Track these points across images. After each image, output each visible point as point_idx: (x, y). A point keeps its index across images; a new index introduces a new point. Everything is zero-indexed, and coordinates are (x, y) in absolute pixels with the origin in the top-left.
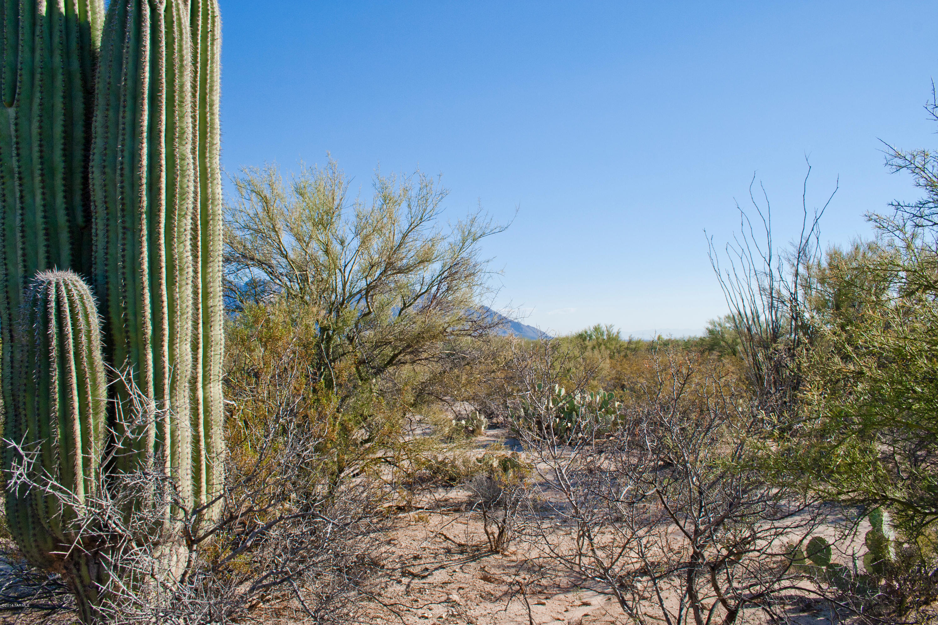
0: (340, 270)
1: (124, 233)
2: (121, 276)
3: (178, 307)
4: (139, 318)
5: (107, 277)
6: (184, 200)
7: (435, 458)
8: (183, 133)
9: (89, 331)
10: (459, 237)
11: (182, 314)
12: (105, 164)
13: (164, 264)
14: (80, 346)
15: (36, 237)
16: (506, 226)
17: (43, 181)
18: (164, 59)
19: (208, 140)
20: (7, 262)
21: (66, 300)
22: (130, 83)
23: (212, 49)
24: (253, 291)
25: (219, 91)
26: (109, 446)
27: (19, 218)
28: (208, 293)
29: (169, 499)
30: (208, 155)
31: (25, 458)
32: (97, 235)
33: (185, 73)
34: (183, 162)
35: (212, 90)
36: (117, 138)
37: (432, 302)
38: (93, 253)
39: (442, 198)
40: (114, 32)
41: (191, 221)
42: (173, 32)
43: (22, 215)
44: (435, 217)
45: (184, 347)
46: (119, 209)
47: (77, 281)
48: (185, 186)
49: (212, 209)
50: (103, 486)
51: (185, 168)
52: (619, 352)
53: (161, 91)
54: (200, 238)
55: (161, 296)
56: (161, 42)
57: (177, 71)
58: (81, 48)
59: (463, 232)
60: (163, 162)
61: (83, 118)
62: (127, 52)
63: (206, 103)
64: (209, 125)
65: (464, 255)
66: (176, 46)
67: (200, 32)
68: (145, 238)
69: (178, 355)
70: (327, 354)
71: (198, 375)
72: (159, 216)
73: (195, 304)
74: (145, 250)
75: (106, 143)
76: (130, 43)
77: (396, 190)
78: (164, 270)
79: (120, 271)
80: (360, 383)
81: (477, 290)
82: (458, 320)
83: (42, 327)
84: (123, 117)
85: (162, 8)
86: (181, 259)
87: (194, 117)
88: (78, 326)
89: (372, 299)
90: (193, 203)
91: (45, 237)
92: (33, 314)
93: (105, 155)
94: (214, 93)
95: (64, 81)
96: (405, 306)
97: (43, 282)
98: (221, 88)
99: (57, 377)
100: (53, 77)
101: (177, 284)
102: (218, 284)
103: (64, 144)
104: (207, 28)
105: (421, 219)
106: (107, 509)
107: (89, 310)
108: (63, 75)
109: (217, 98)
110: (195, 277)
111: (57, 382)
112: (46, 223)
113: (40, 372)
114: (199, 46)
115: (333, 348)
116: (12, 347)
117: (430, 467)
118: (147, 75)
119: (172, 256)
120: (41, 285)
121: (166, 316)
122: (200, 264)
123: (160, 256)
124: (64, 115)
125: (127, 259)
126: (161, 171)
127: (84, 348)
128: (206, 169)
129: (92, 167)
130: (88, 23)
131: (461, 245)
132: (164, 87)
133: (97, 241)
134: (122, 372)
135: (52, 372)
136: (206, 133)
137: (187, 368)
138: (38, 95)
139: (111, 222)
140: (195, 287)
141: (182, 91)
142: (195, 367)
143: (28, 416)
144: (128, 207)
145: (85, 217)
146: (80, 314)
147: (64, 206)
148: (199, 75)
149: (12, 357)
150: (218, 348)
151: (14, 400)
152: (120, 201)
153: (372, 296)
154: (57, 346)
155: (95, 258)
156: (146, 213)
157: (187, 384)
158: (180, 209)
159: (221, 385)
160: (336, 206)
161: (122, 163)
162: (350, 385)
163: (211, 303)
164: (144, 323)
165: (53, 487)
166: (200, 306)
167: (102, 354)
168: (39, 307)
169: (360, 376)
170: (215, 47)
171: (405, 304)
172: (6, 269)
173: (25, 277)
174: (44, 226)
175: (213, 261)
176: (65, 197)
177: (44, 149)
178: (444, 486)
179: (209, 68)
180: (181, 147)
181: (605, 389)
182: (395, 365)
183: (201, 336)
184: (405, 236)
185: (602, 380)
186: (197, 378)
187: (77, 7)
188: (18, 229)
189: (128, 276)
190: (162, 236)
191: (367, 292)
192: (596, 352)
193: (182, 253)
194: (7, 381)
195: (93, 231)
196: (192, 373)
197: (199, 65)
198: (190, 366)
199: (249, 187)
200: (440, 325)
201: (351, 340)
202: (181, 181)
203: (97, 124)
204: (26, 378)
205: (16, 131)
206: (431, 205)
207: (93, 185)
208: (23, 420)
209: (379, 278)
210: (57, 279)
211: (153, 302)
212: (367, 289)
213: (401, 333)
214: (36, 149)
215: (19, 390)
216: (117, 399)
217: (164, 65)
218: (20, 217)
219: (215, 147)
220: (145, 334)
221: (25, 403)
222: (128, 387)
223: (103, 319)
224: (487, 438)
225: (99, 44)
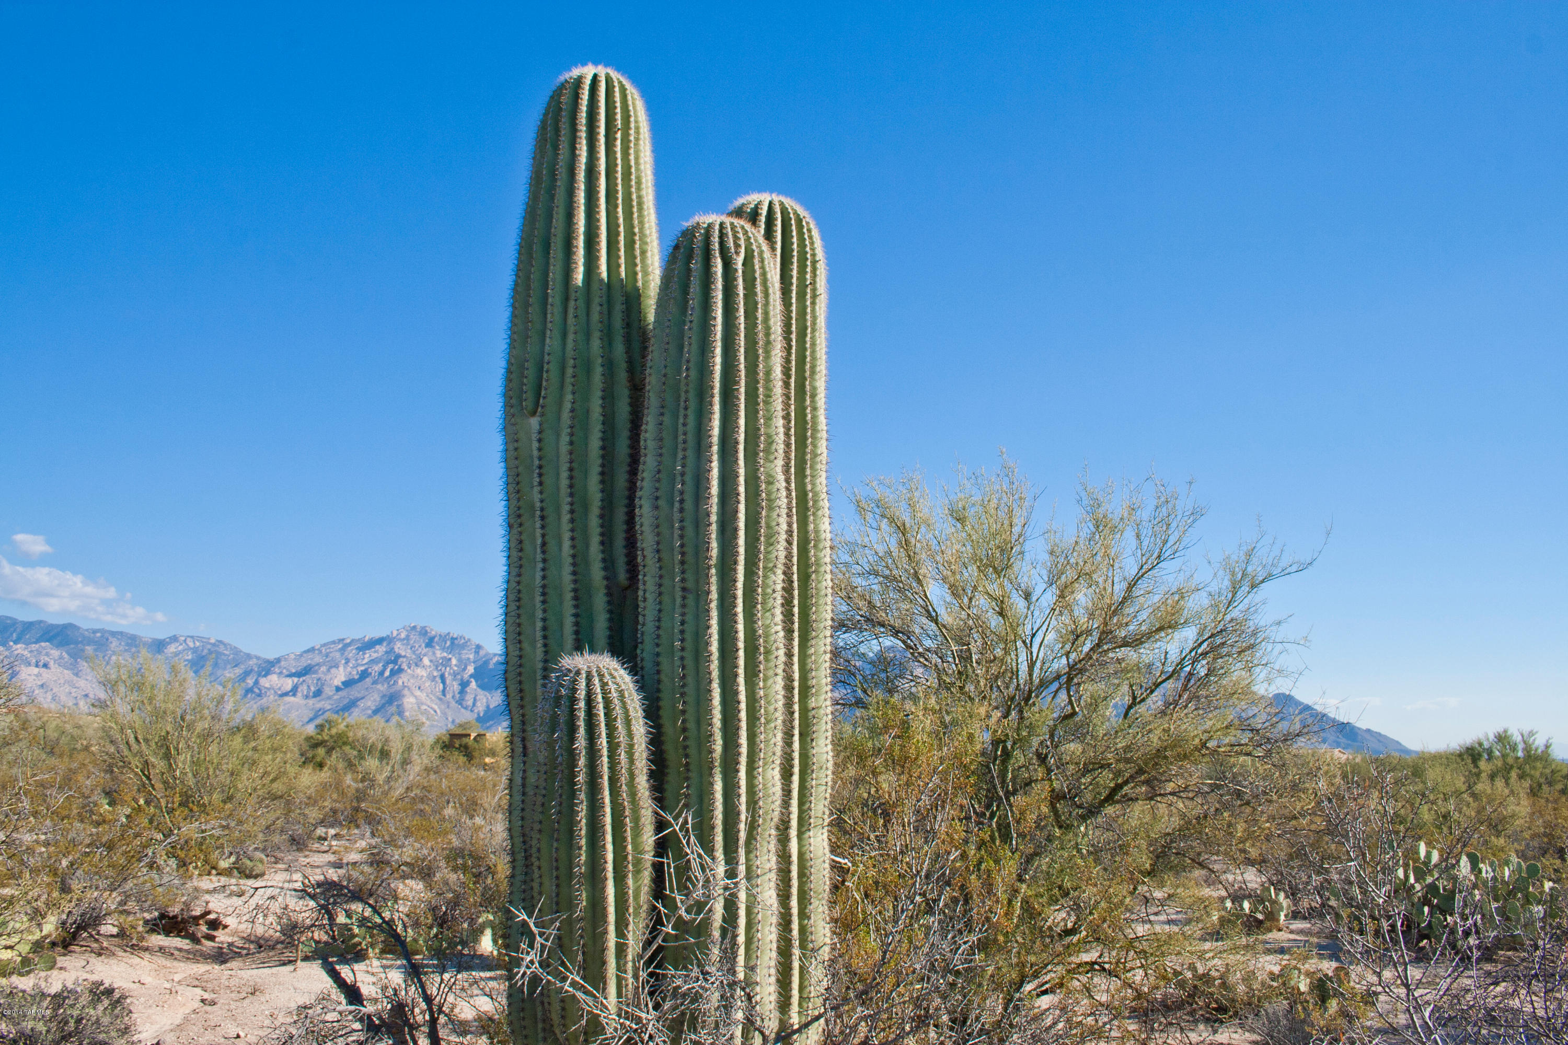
0: (1024, 642)
1: (684, 598)
2: (678, 663)
3: (762, 711)
4: (704, 727)
5: (658, 664)
6: (772, 545)
7: (1193, 968)
8: (770, 442)
9: (631, 746)
10: (1227, 583)
11: (768, 722)
12: (658, 494)
13: (741, 645)
14: (618, 768)
15: (561, 603)
16: (1308, 561)
17: (572, 521)
18: (742, 335)
19: (809, 450)
20: (522, 638)
21: (600, 698)
22: (693, 374)
23: (813, 311)
24: (883, 675)
25: (824, 372)
26: (654, 929)
27: (539, 574)
28: (809, 687)
29: (740, 1015)
30: (808, 472)
31: (538, 938)
32: (645, 600)
33: (773, 353)
34: (770, 487)
35: (813, 372)
36: (675, 455)
37: (1180, 696)
38: (639, 627)
39: (1194, 521)
40: (672, 301)
41: (782, 577)
42: (755, 294)
43: (543, 570)
44: (1182, 553)
45: (770, 773)
46: (676, 562)
47: (616, 670)
48: (774, 523)
49: (815, 555)
50: (643, 988)
51: (773, 497)
52: (1550, 784)
53: (738, 383)
54: (796, 602)
55: (737, 693)
56: (737, 310)
57: (760, 351)
58: (628, 325)
59: (1233, 574)
60: (742, 489)
61: (629, 426)
62: (690, 329)
63: (804, 393)
64: (809, 426)
65: (1235, 613)
66: (760, 314)
67: (794, 287)
68: (714, 605)
69: (761, 786)
70: (1003, 782)
71: (792, 816)
72: (735, 570)
73: (789, 705)
74: (714, 622)
75: (660, 463)
76: (694, 315)
77: (1115, 508)
78: (741, 653)
79: (678, 654)
80: (1057, 832)
81: (1260, 674)
82: (1227, 727)
83: (565, 738)
84: (684, 425)
85: (739, 260)
86: (767, 635)
87: (787, 417)
88: (616, 738)
89: (1077, 691)
90: (786, 549)
91: (574, 602)
92: (554, 718)
93: (658, 480)
94: (817, 377)
95: (603, 375)
96: (1134, 702)
97: (569, 671)
98: (827, 368)
99: (584, 813)
100: (589, 371)
101: (761, 675)
102: (824, 673)
103: (603, 466)
104: (805, 280)
105: (1159, 557)
106: (648, 1024)
107: (632, 713)
108: (603, 366)
109: (821, 384)
110: (789, 664)
111: (584, 821)
112: (575, 582)
113: (561, 804)
114: (794, 308)
115: (1013, 771)
116: (524, 763)
117: (1181, 984)
118: (718, 360)
119: (754, 631)
120: (567, 676)
121: (744, 725)
122: (796, 643)
123: (736, 632)
124: (603, 423)
125: (688, 636)
126: (738, 502)
127: (623, 771)
128: (805, 494)
129: (640, 498)
130: (637, 289)
131: (1230, 595)
132: (743, 377)
133: (645, 608)
134: (676, 818)
135: (577, 805)
136: (805, 438)
137: (773, 806)
138: (569, 397)
139: (666, 581)
140: (789, 679)
141: (768, 380)
142: (786, 804)
143: (542, 869)
144: (690, 558)
145: (628, 571)
146: (619, 720)
147: (601, 556)
148: (793, 351)
149: (524, 778)
150: (822, 774)
151: (524, 842)
152: (679, 549)
153: (1079, 684)
154: (585, 766)
155: (643, 634)
156: (715, 566)
157: (773, 832)
158: (767, 560)
159: (826, 834)
160: (1016, 537)
161: (682, 493)
162: (1040, 836)
163: (812, 703)
164: (711, 735)
165: (574, 984)
166: (796, 707)
167: (648, 780)
168: (563, 708)
169: (1058, 822)
170: (817, 307)
171: (1134, 698)
172: (521, 649)
173: (546, 661)
174: (572, 586)
175: (816, 637)
176: (602, 543)
177: (575, 473)
178: (1207, 1020)
179: (808, 339)
180: (768, 465)
181: (1522, 855)
182: (1118, 802)
183: (796, 755)
184: (1130, 587)
185: (1515, 837)
186: (789, 822)
187: (623, 269)
188: (538, 591)
189: (689, 662)
190: (740, 601)
191: (1070, 680)
192: (1499, 783)
193: (768, 626)
194: (517, 813)
195: (640, 593)
196: (782, 813)
197: (794, 336)
198: (778, 802)
199: (877, 510)
200: (1195, 736)
201: (1042, 759)
202: (768, 516)
203: (647, 435)
204: (542, 812)
205: (540, 449)
206: (1176, 533)
207: (641, 525)
208: (536, 875)
209: (1088, 656)
210: (589, 667)
211: (724, 702)
212: (1068, 673)
213: (1127, 749)
214: (564, 474)
215: (532, 829)
216: (668, 858)
217: (742, 343)
218: (541, 573)
219: (818, 459)
220: (711, 752)
221: (539, 850)
222: (684, 842)
223: (651, 727)
224: (1292, 936)
225: (651, 317)
